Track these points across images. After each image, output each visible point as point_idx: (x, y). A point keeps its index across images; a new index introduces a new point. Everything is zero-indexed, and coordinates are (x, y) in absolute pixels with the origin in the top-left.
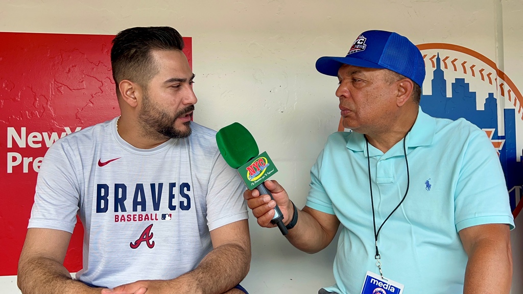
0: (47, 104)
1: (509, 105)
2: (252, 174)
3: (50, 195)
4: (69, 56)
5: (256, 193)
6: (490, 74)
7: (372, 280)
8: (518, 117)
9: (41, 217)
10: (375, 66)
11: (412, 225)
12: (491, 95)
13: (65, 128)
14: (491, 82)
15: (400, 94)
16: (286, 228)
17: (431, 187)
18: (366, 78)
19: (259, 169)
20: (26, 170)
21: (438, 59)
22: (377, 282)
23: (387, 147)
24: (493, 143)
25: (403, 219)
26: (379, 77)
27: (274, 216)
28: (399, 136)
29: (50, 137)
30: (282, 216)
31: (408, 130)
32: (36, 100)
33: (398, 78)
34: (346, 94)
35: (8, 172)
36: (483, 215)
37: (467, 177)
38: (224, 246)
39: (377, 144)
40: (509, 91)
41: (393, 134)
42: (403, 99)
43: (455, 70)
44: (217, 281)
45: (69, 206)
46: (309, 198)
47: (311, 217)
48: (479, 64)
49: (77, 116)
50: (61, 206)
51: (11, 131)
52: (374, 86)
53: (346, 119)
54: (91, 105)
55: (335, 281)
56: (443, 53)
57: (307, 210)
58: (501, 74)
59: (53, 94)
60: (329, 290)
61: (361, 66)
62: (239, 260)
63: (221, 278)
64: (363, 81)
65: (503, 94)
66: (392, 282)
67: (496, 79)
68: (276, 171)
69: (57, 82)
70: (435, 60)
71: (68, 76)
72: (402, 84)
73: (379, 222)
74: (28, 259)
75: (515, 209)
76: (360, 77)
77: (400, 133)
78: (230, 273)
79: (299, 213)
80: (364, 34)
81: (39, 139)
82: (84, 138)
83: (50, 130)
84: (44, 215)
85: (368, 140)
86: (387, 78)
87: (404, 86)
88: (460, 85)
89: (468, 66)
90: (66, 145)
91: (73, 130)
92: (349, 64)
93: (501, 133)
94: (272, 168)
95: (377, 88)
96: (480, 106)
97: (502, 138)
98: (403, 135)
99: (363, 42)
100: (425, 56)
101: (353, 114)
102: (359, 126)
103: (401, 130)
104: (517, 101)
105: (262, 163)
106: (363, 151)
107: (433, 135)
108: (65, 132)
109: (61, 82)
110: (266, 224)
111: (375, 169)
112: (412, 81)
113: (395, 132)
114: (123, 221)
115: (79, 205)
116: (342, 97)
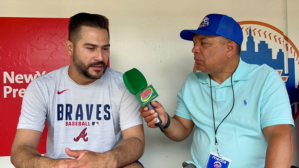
0: (26, 58)
1: (291, 56)
2: (144, 98)
3: (30, 110)
4: (38, 31)
5: (146, 109)
6: (280, 38)
7: (213, 157)
8: (296, 63)
9: (25, 122)
10: (214, 34)
11: (236, 126)
12: (281, 50)
13: (37, 72)
14: (280, 43)
15: (229, 50)
16: (164, 128)
17: (247, 103)
18: (209, 41)
19: (148, 95)
20: (14, 96)
21: (250, 30)
22: (216, 158)
23: (221, 81)
24: (282, 78)
25: (231, 122)
26: (217, 41)
27: (157, 122)
28: (228, 75)
29: (28, 77)
30: (161, 121)
31: (233, 71)
32: (20, 56)
33: (228, 41)
34: (198, 51)
35: (4, 97)
36: (276, 119)
37: (268, 97)
38: (130, 138)
39: (216, 79)
40: (291, 48)
41: (225, 74)
42: (231, 53)
43: (260, 36)
44: (126, 157)
45: (41, 117)
46: (177, 111)
47: (178, 121)
48: (274, 33)
49: (43, 65)
50: (37, 117)
51: (6, 74)
52: (214, 46)
53: (198, 65)
54: (51, 58)
55: (192, 158)
56: (253, 27)
57: (175, 117)
58: (286, 38)
59: (30, 52)
60: (188, 162)
61: (205, 35)
62: (138, 146)
63: (128, 155)
64: (208, 43)
65: (287, 50)
66: (224, 158)
67: (283, 41)
68: (157, 95)
69: (32, 45)
70: (248, 30)
71: (38, 42)
72: (230, 45)
73: (217, 124)
74: (17, 146)
75: (295, 116)
76: (206, 42)
77: (229, 73)
78: (133, 153)
79: (171, 119)
80: (208, 16)
81: (22, 78)
82: (49, 78)
83: (28, 73)
84: (27, 122)
85: (211, 77)
86: (221, 41)
87: (231, 46)
88: (263, 45)
89: (267, 34)
90: (39, 82)
91: (41, 73)
92: (198, 34)
93: (286, 72)
94: (155, 94)
95: (216, 47)
96: (274, 57)
97: (287, 75)
98: (231, 74)
99: (207, 21)
100: (243, 28)
101: (202, 63)
102: (206, 70)
103: (229, 71)
104: (296, 53)
105: (149, 91)
106: (208, 83)
107: (248, 74)
108: (37, 74)
109: (34, 45)
110: (152, 126)
111: (214, 94)
112: (236, 42)
113: (226, 72)
114: (70, 125)
115: (46, 116)
116: (196, 53)
